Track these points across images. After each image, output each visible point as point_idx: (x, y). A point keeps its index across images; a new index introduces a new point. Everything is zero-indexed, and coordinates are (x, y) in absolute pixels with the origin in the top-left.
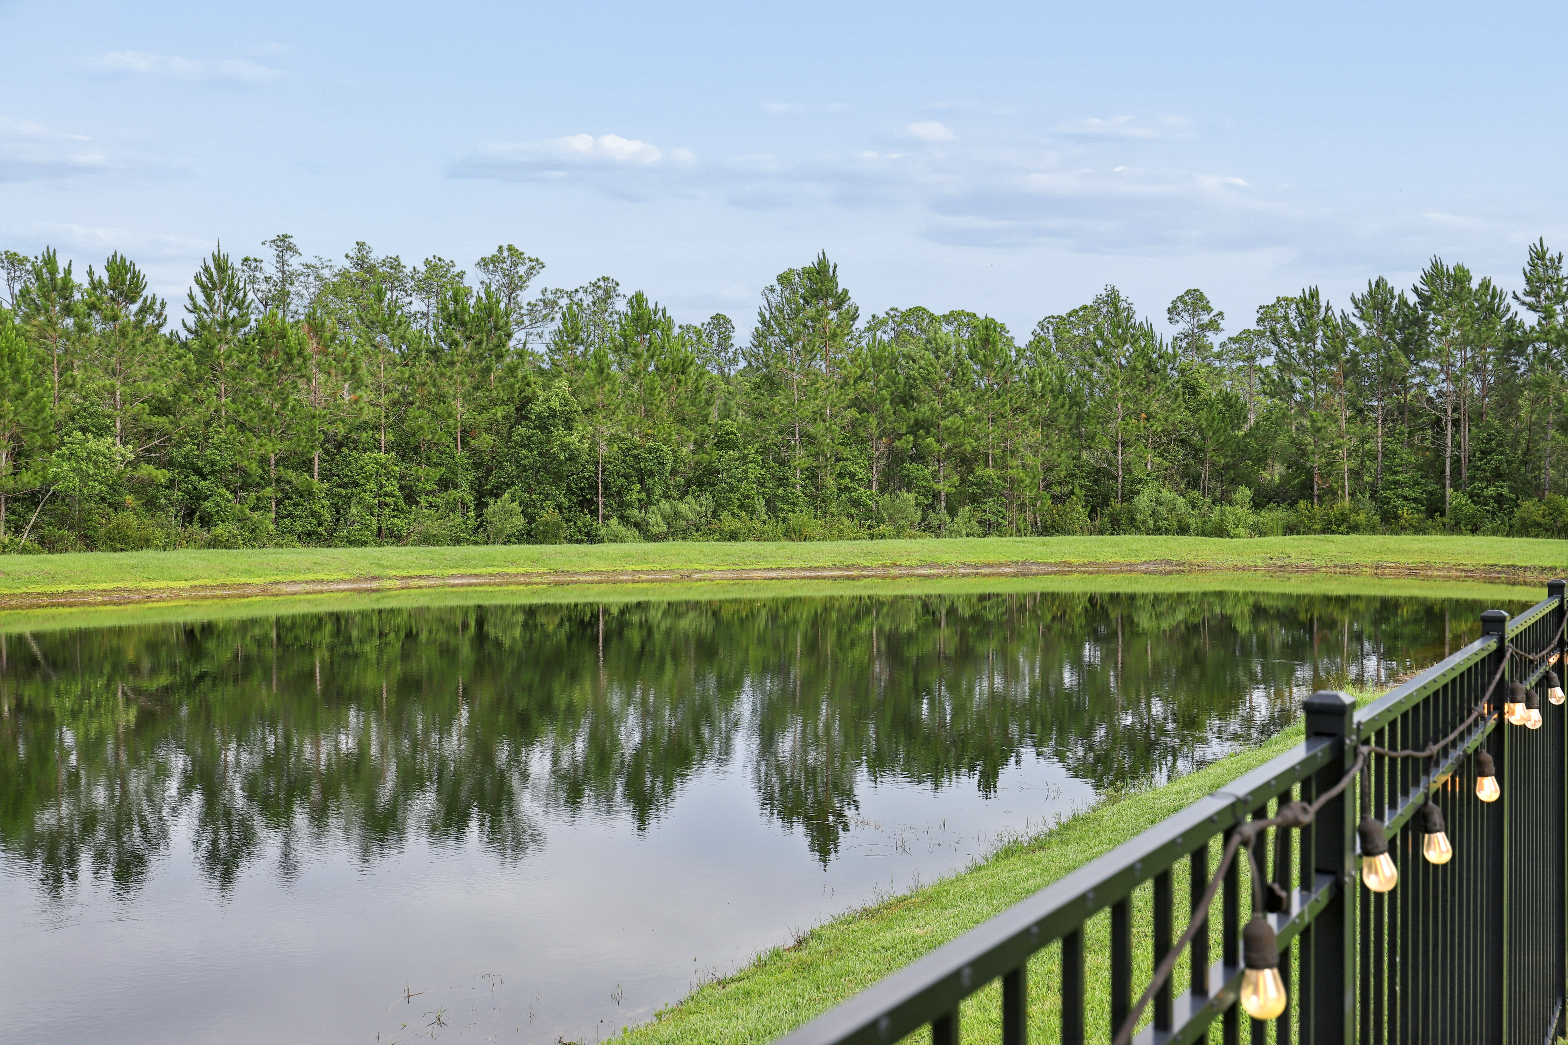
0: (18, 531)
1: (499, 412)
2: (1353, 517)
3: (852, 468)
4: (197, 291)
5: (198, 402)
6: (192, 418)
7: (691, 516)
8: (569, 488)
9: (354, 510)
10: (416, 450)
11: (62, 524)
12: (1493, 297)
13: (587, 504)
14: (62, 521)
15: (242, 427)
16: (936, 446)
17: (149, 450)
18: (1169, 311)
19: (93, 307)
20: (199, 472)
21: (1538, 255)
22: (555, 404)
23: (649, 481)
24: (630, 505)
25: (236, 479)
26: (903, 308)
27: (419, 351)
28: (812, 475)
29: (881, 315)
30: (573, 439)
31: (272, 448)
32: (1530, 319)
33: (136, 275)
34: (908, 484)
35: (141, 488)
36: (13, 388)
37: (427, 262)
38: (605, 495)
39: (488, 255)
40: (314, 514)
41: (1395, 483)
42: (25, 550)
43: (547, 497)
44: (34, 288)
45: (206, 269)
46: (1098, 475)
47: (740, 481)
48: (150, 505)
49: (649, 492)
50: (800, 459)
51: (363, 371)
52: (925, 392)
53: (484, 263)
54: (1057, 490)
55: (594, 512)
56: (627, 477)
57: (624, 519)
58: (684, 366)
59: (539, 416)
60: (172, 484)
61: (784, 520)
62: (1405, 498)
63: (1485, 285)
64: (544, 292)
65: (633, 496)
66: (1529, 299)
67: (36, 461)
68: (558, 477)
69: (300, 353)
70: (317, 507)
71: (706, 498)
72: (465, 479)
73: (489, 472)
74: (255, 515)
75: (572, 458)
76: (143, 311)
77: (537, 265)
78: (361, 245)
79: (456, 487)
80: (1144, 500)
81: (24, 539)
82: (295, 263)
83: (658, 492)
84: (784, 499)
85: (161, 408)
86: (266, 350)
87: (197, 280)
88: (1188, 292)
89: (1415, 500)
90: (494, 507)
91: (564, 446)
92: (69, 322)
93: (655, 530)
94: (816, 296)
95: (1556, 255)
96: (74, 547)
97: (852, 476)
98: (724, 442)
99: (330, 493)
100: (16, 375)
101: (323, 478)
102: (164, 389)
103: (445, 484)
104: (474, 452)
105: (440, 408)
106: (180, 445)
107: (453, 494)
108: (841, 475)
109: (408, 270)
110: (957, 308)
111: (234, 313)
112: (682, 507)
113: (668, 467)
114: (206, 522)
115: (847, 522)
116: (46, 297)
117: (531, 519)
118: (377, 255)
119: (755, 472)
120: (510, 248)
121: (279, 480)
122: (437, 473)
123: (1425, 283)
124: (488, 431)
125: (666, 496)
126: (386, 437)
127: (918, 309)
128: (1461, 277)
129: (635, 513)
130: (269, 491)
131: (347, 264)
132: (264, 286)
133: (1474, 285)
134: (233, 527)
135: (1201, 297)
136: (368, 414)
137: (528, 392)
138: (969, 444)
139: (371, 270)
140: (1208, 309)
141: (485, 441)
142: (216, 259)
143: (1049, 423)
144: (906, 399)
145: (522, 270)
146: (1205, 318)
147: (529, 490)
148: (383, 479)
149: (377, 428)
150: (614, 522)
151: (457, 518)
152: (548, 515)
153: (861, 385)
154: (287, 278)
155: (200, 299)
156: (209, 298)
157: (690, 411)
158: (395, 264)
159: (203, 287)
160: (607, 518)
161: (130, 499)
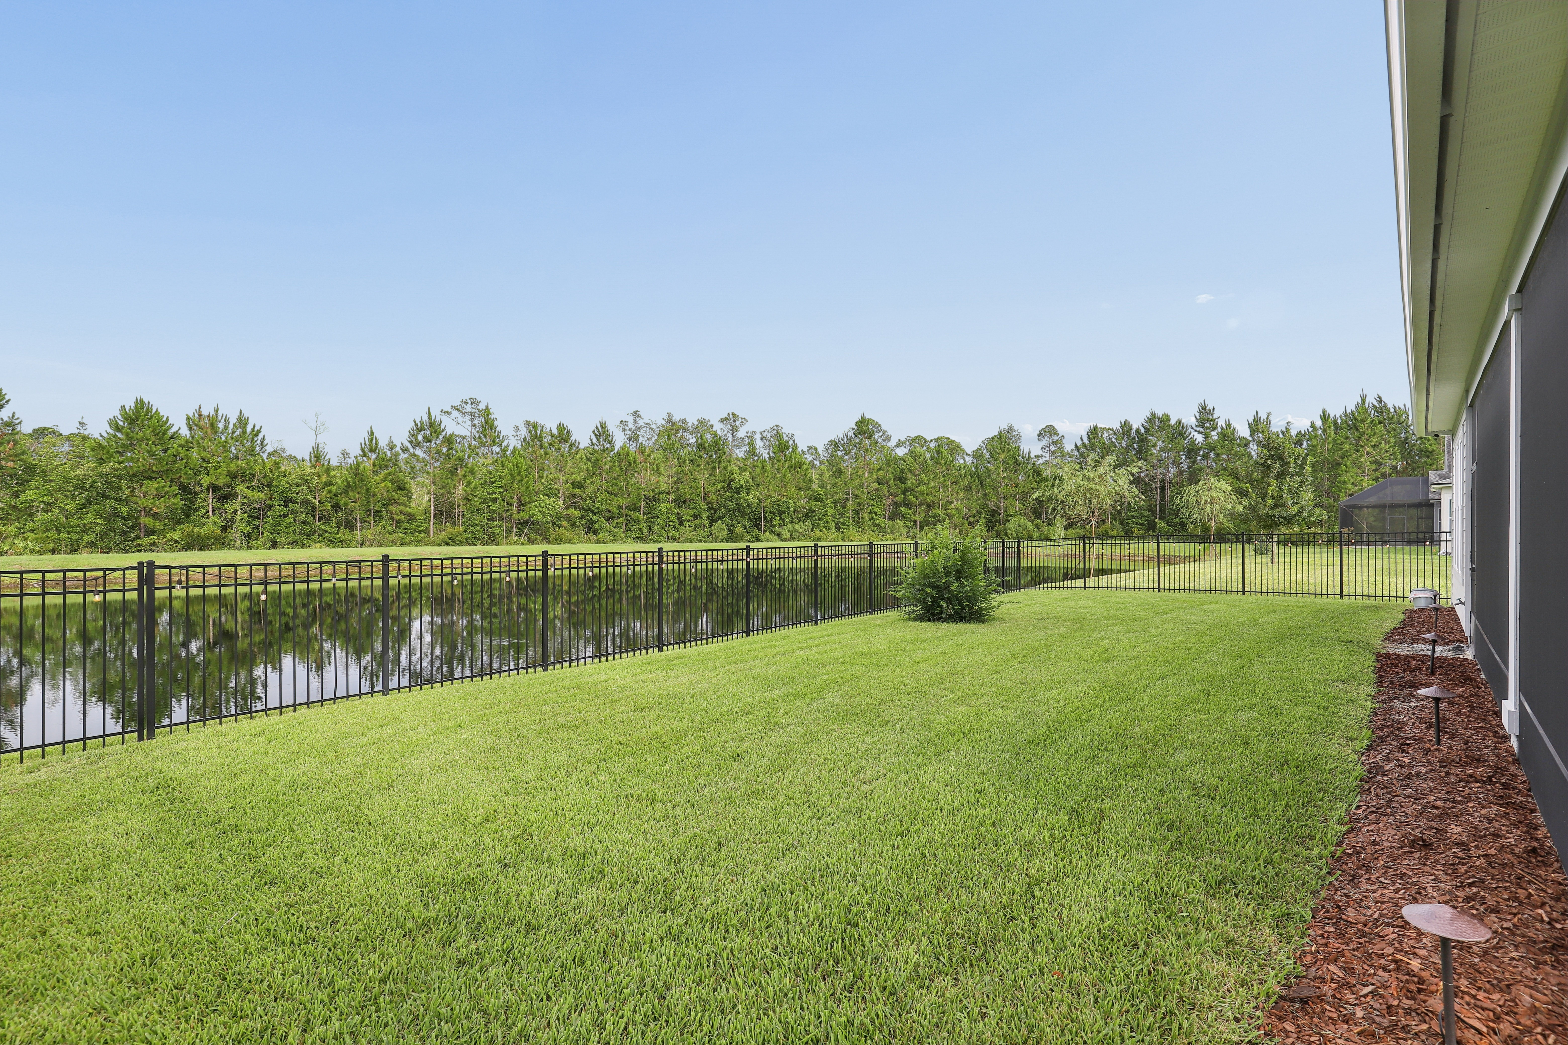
0: (520, 536)
1: (719, 486)
2: (1110, 532)
3: (876, 509)
4: (593, 437)
5: (592, 483)
6: (590, 489)
7: (801, 530)
8: (749, 518)
9: (656, 528)
10: (684, 502)
11: (537, 533)
12: (1183, 428)
13: (758, 526)
14: (537, 532)
15: (610, 493)
16: (914, 500)
17: (574, 503)
18: (1039, 435)
19: (550, 444)
20: (592, 512)
21: (1203, 408)
22: (742, 482)
23: (783, 516)
24: (775, 526)
25: (608, 515)
26: (913, 436)
27: (685, 461)
28: (857, 513)
29: (903, 439)
30: (750, 497)
31: (622, 501)
32: (1199, 438)
33: (568, 432)
34: (902, 517)
35: (569, 519)
36: (518, 478)
37: (698, 420)
38: (765, 522)
39: (723, 417)
40: (640, 530)
41: (1133, 516)
42: (522, 544)
43: (739, 522)
44: (528, 437)
45: (597, 428)
46: (994, 513)
47: (824, 515)
48: (574, 525)
49: (783, 520)
50: (851, 505)
51: (662, 469)
52: (909, 476)
53: (722, 421)
54: (972, 519)
55: (760, 529)
56: (774, 513)
57: (772, 532)
58: (801, 465)
59: (735, 488)
60: (582, 517)
61: (842, 533)
62: (1137, 523)
63: (1179, 422)
64: (747, 432)
65: (776, 522)
66: (1198, 429)
67: (527, 507)
68: (743, 514)
69: (634, 462)
70: (641, 527)
71: (809, 524)
72: (704, 515)
73: (715, 511)
74: (616, 530)
75: (749, 506)
76: (571, 445)
77: (744, 421)
78: (669, 414)
79: (701, 518)
80: (1012, 524)
81: (523, 539)
82: (641, 422)
83: (787, 520)
84: (843, 524)
85: (579, 486)
86: (621, 461)
87: (594, 433)
88: (1047, 427)
89: (1142, 524)
90: (715, 525)
91: (745, 501)
92: (542, 451)
93: (784, 537)
94: (860, 433)
95: (1211, 408)
96: (541, 542)
97: (876, 513)
98: (817, 498)
99: (647, 521)
100: (519, 473)
101: (644, 514)
102: (578, 478)
103: (696, 517)
104: (709, 503)
105: (694, 484)
106: (586, 500)
107: (699, 521)
108: (870, 513)
109: (690, 424)
110: (941, 435)
111: (608, 445)
112: (797, 527)
113: (792, 509)
114: (595, 533)
115: (872, 533)
116: (533, 441)
117: (731, 531)
118: (676, 418)
119: (831, 512)
120: (733, 414)
121: (626, 515)
122: (691, 512)
123: (1147, 422)
124: (715, 494)
125: (791, 522)
126: (671, 497)
127: (919, 436)
128: (1166, 419)
129: (777, 529)
130: (621, 520)
131: (664, 422)
132: (629, 433)
133: (1173, 422)
134: (606, 535)
135: (1054, 428)
136: (664, 487)
137: (732, 477)
138: (929, 499)
139: (673, 424)
140: (1057, 434)
141: (713, 498)
142: (601, 424)
143: (969, 488)
144: (902, 480)
145: (737, 423)
146: (1056, 438)
147: (732, 520)
148: (669, 515)
149: (668, 493)
150: (767, 533)
151: (701, 531)
152: (739, 530)
153: (880, 472)
154: (638, 429)
155: (595, 440)
156: (598, 440)
157: (803, 485)
158: (684, 421)
159: (596, 435)
160: (765, 531)
161: (564, 523)
